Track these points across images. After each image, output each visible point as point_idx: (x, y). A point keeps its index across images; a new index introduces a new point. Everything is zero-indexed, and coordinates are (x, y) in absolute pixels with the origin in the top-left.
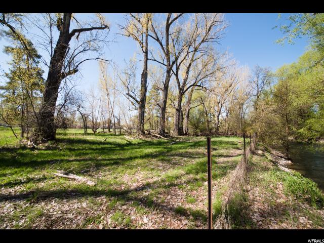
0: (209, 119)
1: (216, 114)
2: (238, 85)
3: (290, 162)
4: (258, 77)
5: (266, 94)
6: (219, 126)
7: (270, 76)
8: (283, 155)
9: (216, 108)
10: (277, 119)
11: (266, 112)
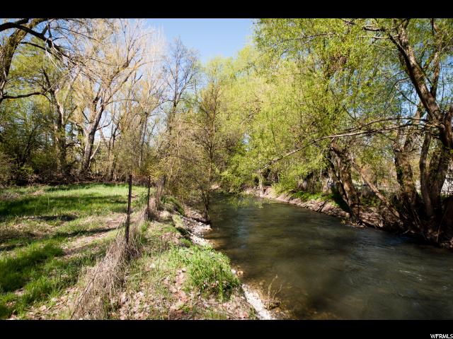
0: (68, 138)
1: (88, 128)
2: (142, 68)
3: (208, 227)
4: (178, 64)
5: (188, 103)
6: (93, 160)
7: (197, 69)
8: (200, 216)
9: (89, 112)
10: (199, 152)
11: (184, 137)
